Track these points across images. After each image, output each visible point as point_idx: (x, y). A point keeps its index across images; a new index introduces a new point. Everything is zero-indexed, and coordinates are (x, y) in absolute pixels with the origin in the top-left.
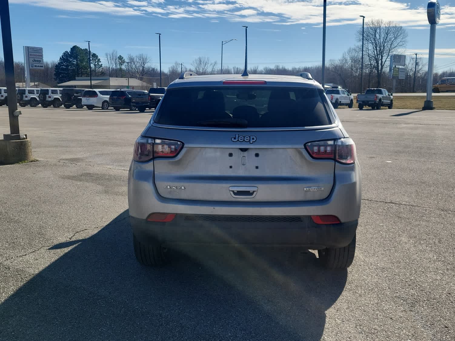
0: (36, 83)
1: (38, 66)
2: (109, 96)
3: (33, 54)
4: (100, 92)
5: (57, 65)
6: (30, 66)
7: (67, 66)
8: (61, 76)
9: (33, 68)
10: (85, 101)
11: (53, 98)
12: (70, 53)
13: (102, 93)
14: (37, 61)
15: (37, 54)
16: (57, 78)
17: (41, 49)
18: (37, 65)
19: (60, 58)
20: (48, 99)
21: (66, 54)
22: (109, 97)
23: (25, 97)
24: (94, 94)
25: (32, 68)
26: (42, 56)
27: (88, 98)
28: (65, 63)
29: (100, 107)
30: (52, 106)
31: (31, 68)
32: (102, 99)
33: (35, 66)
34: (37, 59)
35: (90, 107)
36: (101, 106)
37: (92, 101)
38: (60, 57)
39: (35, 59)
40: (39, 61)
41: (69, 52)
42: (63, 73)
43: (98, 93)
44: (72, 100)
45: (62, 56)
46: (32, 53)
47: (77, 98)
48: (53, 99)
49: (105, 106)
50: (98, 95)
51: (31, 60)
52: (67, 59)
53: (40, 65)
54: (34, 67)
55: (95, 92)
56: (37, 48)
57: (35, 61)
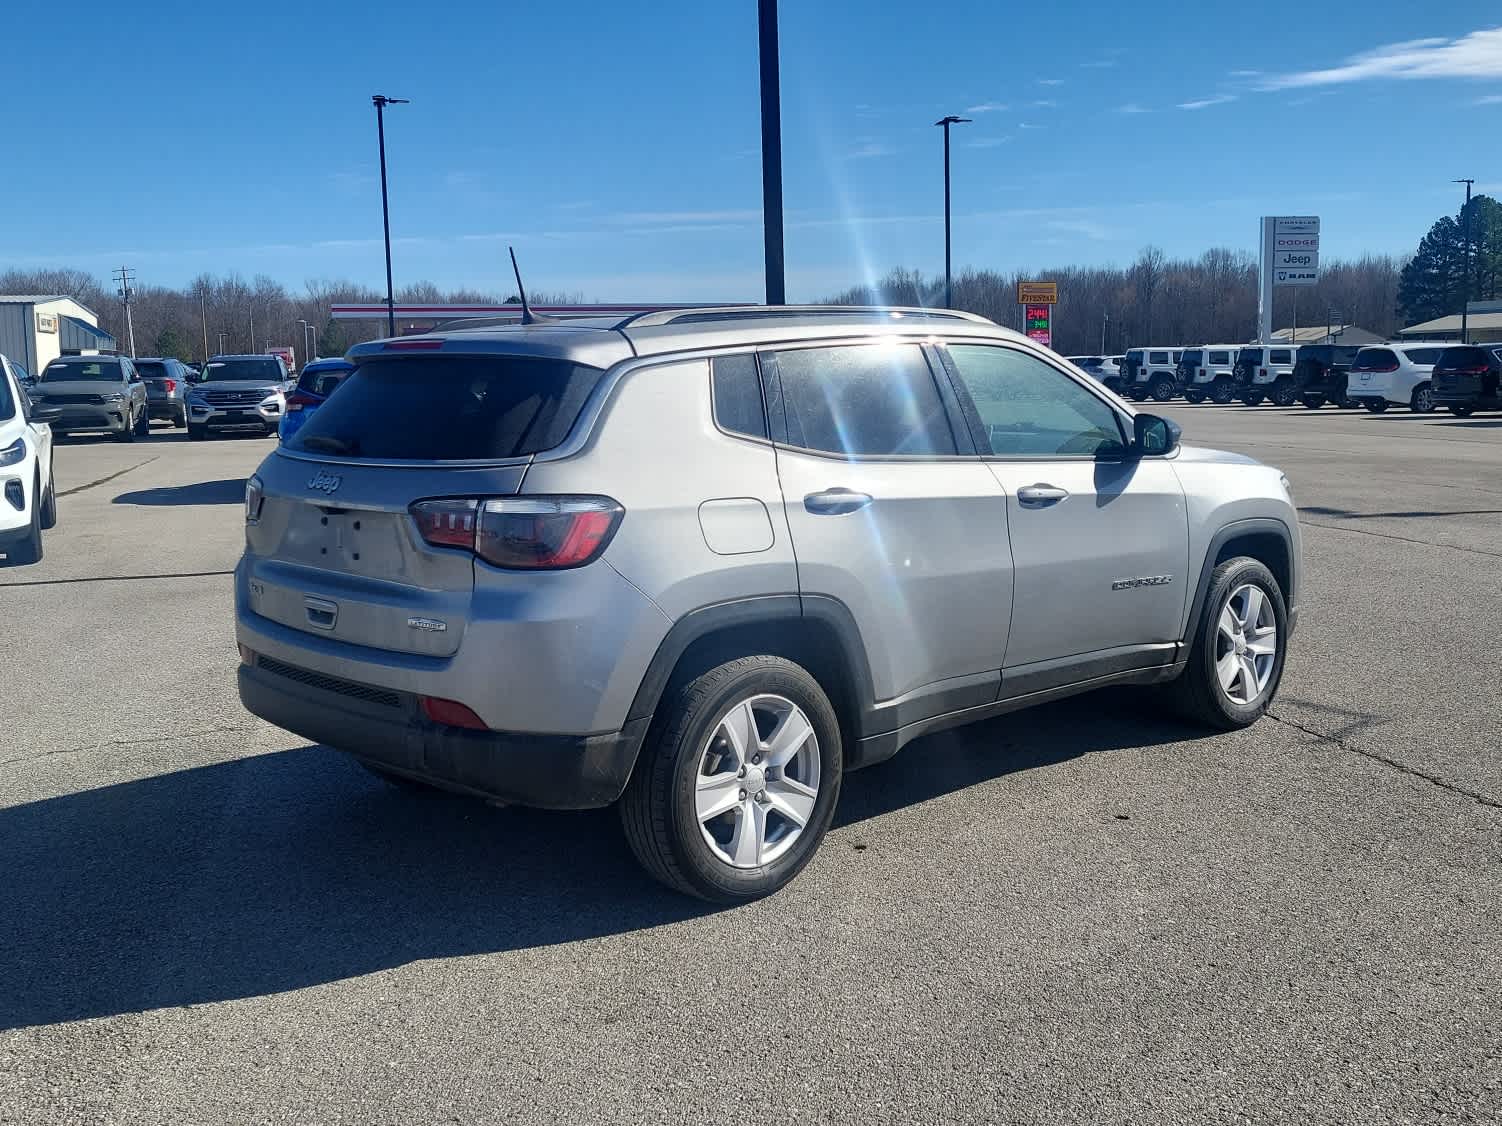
0: (1334, 329)
1: (1299, 277)
2: (1430, 367)
3: (1286, 238)
4: (1407, 353)
5: (1408, 265)
6: (1276, 277)
7: (1446, 266)
8: (1418, 301)
9: (1285, 282)
10: (1358, 383)
11: (1276, 376)
12: (1456, 223)
13: (1416, 356)
14: (1299, 260)
15: (1302, 238)
16: (1405, 307)
17: (1314, 222)
18: (1298, 272)
19: (1422, 243)
20: (1259, 379)
21: (1443, 229)
22: (1431, 369)
23: (1201, 375)
24: (1387, 361)
25: (1280, 282)
26: (1315, 242)
27: (1365, 376)
28: (1436, 256)
29: (1405, 406)
30: (1266, 399)
31: (1277, 282)
32: (1417, 378)
33: (1291, 276)
34: (1297, 255)
35: (1377, 405)
36: (1408, 400)
37: (1379, 383)
38: (1423, 239)
39: (1293, 254)
40: (1306, 260)
41: (1454, 219)
42: (1424, 290)
43: (1402, 358)
44: (1327, 381)
45: (1430, 235)
46: (1283, 238)
47: (1341, 374)
48: (1272, 380)
49: (1420, 401)
50: (1399, 364)
51: (1282, 256)
52: (1446, 245)
53: (1306, 272)
54: (1288, 281)
55: (1390, 354)
56: (1302, 220)
57: (1291, 259)
